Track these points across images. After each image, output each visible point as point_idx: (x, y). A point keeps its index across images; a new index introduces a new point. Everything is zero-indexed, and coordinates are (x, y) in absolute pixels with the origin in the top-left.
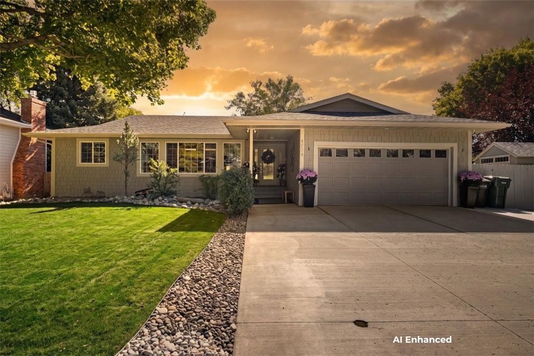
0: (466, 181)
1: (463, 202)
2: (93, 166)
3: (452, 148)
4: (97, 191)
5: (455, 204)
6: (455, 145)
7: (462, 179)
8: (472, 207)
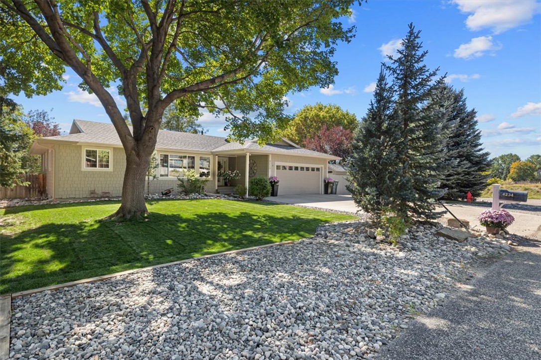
0: (329, 183)
1: (326, 192)
2: (97, 170)
3: (322, 167)
4: (102, 192)
5: (323, 193)
6: (323, 166)
7: (327, 181)
8: (329, 194)
